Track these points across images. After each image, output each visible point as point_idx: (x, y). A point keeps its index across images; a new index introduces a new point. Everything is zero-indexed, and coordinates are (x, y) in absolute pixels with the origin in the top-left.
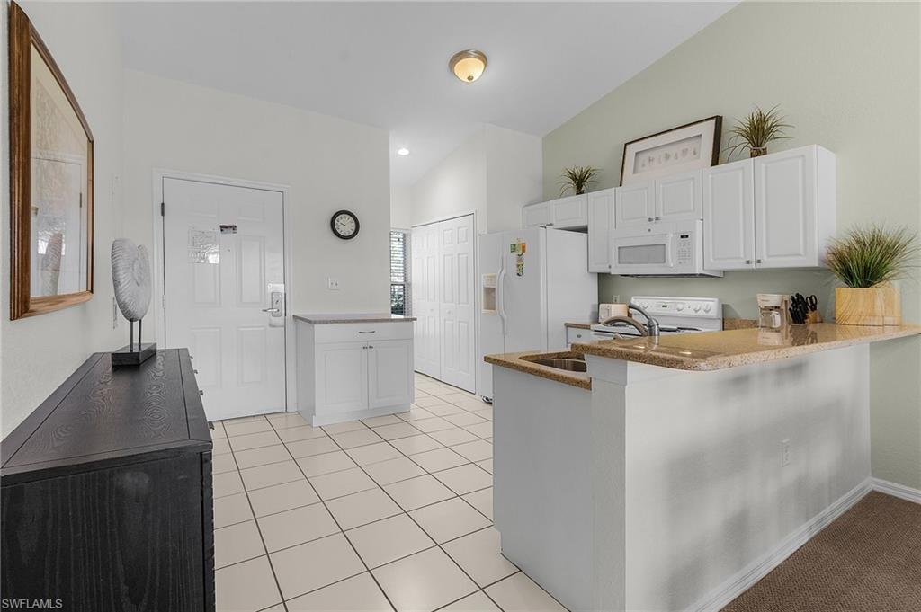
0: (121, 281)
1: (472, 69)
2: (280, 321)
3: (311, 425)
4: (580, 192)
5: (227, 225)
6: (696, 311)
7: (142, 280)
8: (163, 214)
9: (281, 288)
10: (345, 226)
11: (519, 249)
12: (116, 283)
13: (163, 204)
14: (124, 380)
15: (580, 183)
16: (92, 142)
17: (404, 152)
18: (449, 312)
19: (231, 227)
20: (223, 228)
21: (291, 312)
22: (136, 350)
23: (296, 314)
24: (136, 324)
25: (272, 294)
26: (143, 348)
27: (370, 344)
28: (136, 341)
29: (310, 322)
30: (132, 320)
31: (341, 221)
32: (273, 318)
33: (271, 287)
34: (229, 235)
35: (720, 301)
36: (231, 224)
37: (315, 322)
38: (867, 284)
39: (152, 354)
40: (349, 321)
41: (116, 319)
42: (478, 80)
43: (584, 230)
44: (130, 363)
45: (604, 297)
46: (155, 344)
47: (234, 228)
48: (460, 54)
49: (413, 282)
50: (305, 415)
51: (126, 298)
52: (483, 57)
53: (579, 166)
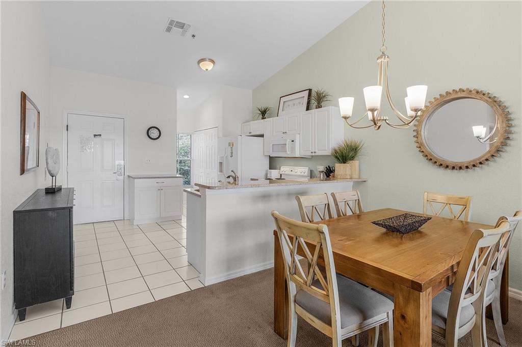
0: (49, 163)
1: (208, 66)
2: (122, 178)
3: (133, 224)
4: (263, 118)
5: (97, 134)
6: (301, 173)
7: (56, 162)
8: (67, 130)
9: (122, 162)
10: (154, 133)
11: (231, 145)
12: (47, 163)
13: (67, 126)
14: (50, 197)
15: (264, 113)
16: (39, 113)
17: (186, 97)
19: (99, 135)
20: (95, 135)
21: (127, 174)
22: (54, 187)
23: (129, 174)
24: (54, 178)
25: (118, 165)
26: (57, 187)
27: (162, 188)
28: (54, 184)
29: (133, 178)
30: (52, 176)
31: (152, 131)
32: (118, 177)
33: (117, 162)
34: (98, 138)
35: (309, 168)
36: (99, 134)
37: (135, 178)
38: (345, 163)
39: (60, 189)
40: (151, 178)
41: (46, 177)
42: (211, 70)
43: (262, 136)
44: (51, 191)
45: (271, 167)
46: (61, 186)
47: (100, 135)
48: (202, 59)
50: (131, 221)
51: (50, 169)
52: (213, 61)
53: (263, 106)
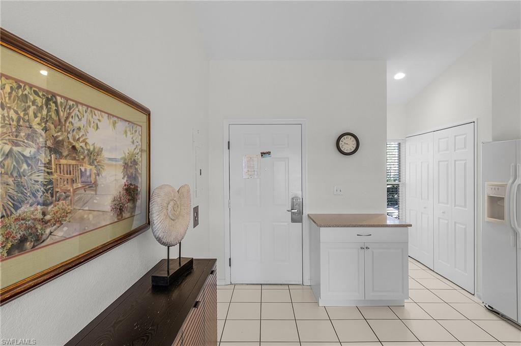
0: (155, 222)
5: (265, 151)
8: (229, 148)
9: (299, 193)
10: (348, 144)
13: (229, 142)
17: (400, 76)
18: (443, 213)
19: (267, 153)
20: (262, 154)
21: (306, 212)
23: (309, 214)
25: (293, 199)
27: (367, 245)
29: (317, 225)
30: (168, 246)
31: (344, 141)
33: (293, 194)
34: (267, 159)
36: (268, 151)
37: (320, 226)
40: (348, 226)
44: (162, 285)
47: (269, 153)
49: (407, 182)
